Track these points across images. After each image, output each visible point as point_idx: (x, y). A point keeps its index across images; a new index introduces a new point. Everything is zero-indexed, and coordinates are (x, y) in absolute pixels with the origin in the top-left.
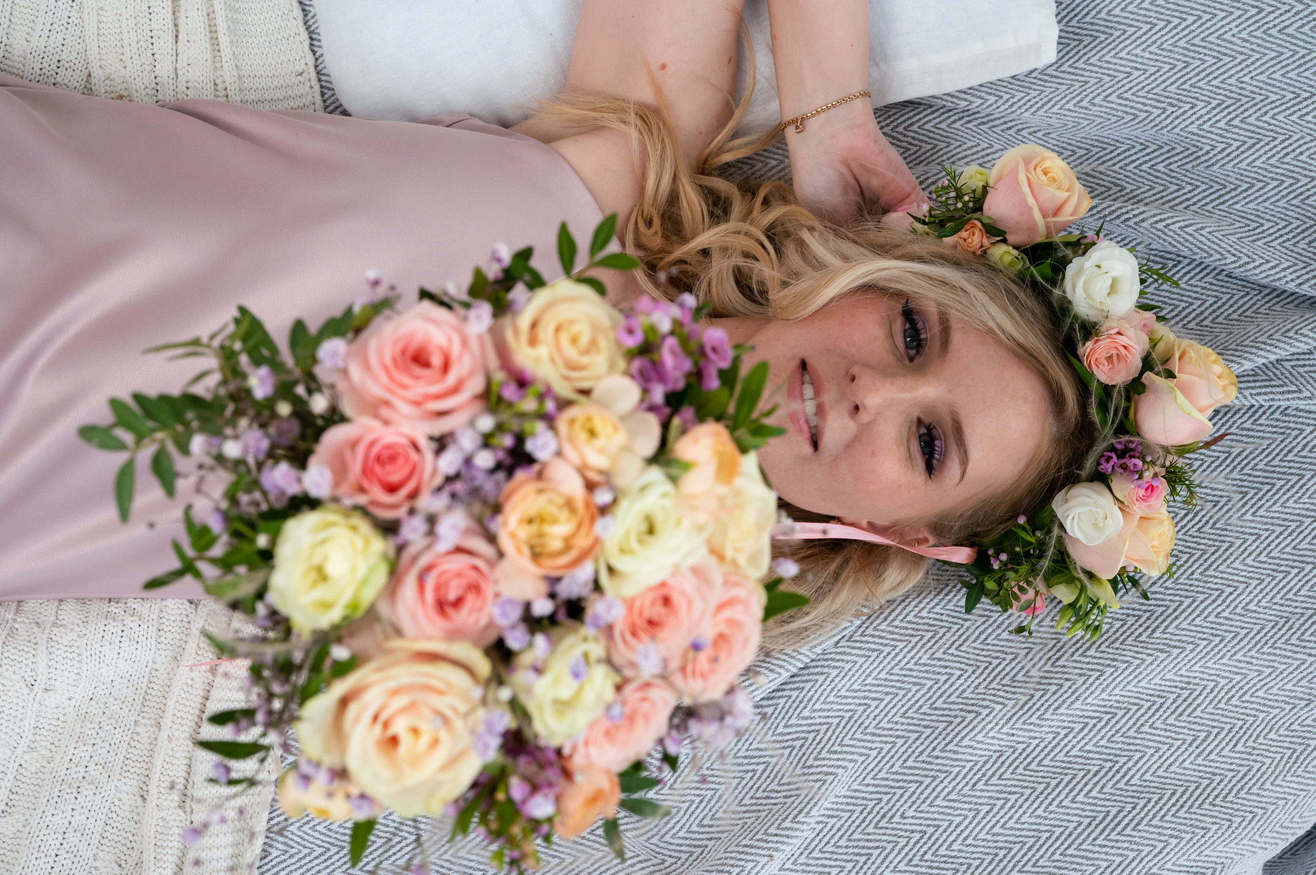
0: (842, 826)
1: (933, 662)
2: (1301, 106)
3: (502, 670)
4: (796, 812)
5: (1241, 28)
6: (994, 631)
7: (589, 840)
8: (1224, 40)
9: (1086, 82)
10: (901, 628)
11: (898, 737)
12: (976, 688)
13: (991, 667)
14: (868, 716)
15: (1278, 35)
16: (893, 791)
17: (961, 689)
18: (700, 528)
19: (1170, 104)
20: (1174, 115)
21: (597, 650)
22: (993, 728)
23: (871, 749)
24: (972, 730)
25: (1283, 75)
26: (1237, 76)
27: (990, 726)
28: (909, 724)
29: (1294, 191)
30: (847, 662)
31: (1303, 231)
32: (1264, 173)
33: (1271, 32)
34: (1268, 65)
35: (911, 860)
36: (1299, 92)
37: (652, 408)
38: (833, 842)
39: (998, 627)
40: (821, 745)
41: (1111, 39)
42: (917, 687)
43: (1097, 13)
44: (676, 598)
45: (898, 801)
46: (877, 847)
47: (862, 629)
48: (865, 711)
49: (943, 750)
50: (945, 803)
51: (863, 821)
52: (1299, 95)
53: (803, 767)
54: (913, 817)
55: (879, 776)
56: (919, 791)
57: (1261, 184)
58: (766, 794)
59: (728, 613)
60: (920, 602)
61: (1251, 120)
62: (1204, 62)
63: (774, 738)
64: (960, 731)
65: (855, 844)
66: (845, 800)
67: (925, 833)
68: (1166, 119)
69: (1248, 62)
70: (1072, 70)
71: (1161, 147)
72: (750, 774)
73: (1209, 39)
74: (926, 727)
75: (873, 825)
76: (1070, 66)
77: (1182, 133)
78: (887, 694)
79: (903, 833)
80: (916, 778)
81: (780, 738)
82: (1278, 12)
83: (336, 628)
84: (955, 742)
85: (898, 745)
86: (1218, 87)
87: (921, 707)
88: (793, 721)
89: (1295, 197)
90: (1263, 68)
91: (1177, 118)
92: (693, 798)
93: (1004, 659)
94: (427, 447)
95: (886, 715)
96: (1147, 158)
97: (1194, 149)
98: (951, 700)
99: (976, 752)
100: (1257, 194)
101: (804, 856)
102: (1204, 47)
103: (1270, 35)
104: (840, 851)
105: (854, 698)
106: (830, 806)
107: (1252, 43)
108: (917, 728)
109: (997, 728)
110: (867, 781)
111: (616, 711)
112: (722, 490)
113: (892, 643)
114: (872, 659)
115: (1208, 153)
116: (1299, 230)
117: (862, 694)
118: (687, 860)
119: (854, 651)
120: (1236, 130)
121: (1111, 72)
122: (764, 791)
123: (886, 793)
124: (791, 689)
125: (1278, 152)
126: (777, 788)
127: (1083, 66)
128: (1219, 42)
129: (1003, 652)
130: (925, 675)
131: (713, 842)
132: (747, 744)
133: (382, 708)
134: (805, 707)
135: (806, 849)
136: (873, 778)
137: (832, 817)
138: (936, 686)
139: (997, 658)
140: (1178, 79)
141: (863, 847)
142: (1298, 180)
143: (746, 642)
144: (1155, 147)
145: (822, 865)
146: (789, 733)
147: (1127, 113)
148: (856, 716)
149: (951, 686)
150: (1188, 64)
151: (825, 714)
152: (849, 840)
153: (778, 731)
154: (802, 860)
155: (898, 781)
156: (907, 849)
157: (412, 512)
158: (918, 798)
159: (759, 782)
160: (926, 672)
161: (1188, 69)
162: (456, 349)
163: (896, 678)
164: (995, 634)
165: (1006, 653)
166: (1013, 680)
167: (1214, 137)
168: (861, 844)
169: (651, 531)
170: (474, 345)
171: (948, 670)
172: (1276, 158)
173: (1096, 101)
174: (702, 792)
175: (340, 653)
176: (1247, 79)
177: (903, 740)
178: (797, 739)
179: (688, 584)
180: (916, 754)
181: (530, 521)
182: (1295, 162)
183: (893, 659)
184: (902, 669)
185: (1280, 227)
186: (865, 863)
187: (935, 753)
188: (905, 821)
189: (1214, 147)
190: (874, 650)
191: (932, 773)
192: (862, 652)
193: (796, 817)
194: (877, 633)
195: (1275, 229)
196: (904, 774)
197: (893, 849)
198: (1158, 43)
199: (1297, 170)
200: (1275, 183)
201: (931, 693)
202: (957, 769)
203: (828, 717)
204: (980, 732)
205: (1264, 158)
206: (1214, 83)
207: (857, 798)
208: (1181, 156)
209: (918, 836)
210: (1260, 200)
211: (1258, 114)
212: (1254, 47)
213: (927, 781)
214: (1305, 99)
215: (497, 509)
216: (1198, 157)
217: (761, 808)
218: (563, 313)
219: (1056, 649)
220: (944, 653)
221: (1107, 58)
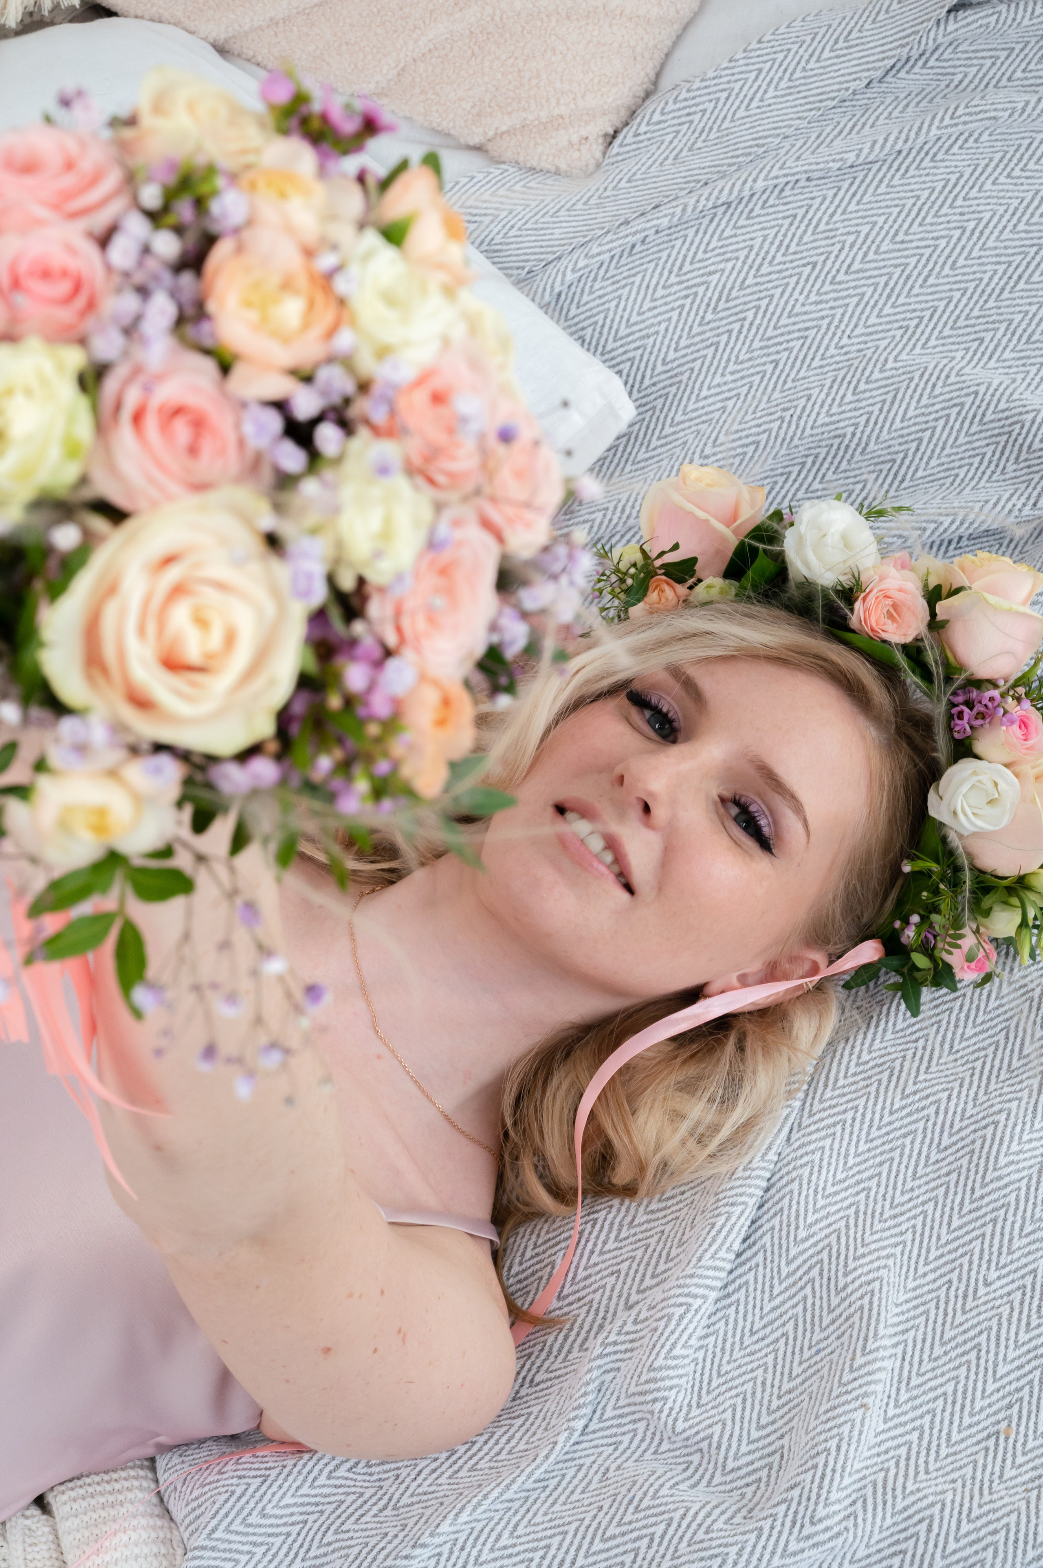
0: (925, 1333)
1: (909, 1100)
2: (917, 336)
4: (861, 1342)
5: (805, 292)
6: (954, 1033)
7: (637, 1521)
8: (797, 315)
9: (685, 443)
10: (849, 1085)
11: (923, 1203)
12: (975, 1100)
13: (977, 1072)
14: (875, 1200)
15: (847, 278)
16: (957, 1263)
17: (959, 1110)
19: (784, 410)
20: (795, 418)
22: (1022, 1131)
23: (902, 1234)
24: (1001, 1144)
25: (878, 316)
26: (833, 344)
27: (1018, 1129)
28: (927, 1183)
29: (965, 418)
30: (813, 1152)
31: (1002, 453)
32: (924, 419)
33: (838, 279)
34: (857, 314)
35: (1028, 1324)
36: (905, 323)
38: (926, 1357)
39: (956, 1026)
40: (842, 1257)
41: (683, 386)
42: (910, 1138)
43: (653, 370)
45: (970, 1270)
46: (981, 1332)
47: (807, 1110)
48: (867, 1197)
49: (983, 1185)
50: (1025, 1241)
51: (946, 1314)
52: (907, 328)
53: (837, 1294)
54: (999, 1278)
55: (931, 1258)
56: (986, 1246)
57: (928, 433)
58: (814, 1350)
60: (853, 1047)
61: (876, 375)
62: (791, 350)
63: (784, 1285)
64: (989, 1153)
65: (953, 1344)
66: (910, 1305)
67: (1025, 1286)
68: (789, 427)
69: (836, 322)
70: (663, 441)
71: (803, 464)
72: (782, 1341)
73: (781, 323)
74: (948, 1174)
75: (959, 1312)
76: (659, 438)
77: (815, 431)
78: (881, 1164)
79: (999, 1302)
80: (974, 1234)
81: (791, 1280)
82: (832, 257)
84: (991, 1168)
85: (930, 1212)
86: (821, 367)
87: (928, 1157)
88: (793, 1252)
89: (971, 423)
90: (854, 320)
91: (800, 418)
92: (732, 1402)
93: (986, 1056)
95: (895, 1188)
96: (797, 485)
97: (838, 440)
98: (955, 1129)
99: (1021, 1165)
100: (931, 446)
101: (903, 1391)
102: (782, 335)
103: (840, 283)
104: (941, 1362)
105: (846, 1189)
106: (896, 1320)
107: (827, 302)
108: (939, 1182)
109: (1028, 1126)
110: (921, 1271)
113: (850, 1105)
114: (838, 1134)
115: (854, 434)
116: (997, 455)
117: (853, 1180)
118: (769, 1476)
119: (814, 1137)
120: (867, 394)
121: (704, 418)
122: (810, 1348)
123: (952, 1271)
124: (768, 1220)
125: (924, 389)
126: (822, 1335)
127: (672, 430)
128: (793, 320)
129: (979, 1050)
130: (909, 1119)
131: (787, 1437)
132: (757, 1311)
134: (797, 1228)
135: (900, 1382)
136: (926, 1264)
137: (907, 1330)
138: (930, 1124)
139: (978, 1059)
140: (776, 382)
141: (965, 1342)
142: (962, 404)
144: (797, 468)
145: (931, 1389)
146: (798, 1268)
147: (747, 445)
148: (862, 1208)
149: (946, 1113)
150: (776, 363)
151: (824, 1223)
152: (943, 1344)
153: (784, 1274)
154: (903, 1397)
155: (956, 1250)
156: (1016, 1314)
158: (991, 1254)
159: (799, 1343)
160: (909, 1114)
161: (780, 367)
163: (879, 1142)
164: (958, 1036)
165: (984, 1049)
166: (1009, 1070)
167: (849, 415)
168: (960, 1339)
171: (931, 1099)
172: (926, 396)
173: (707, 451)
174: (739, 1390)
176: (845, 341)
177: (932, 1203)
178: (810, 1268)
180: (956, 1209)
182: (947, 389)
183: (862, 1122)
184: (879, 1128)
185: (976, 465)
186: (978, 1358)
187: (978, 1194)
188: (993, 1287)
189: (856, 425)
190: (834, 1125)
191: (988, 1218)
192: (823, 1133)
193: (864, 1347)
194: (826, 1105)
195: (973, 471)
196: (958, 1238)
197: (1000, 1324)
198: (733, 359)
199: (955, 394)
200: (942, 422)
201: (929, 1135)
202: (1014, 1195)
203: (830, 1225)
204: (1011, 1142)
205: (914, 404)
206: (814, 365)
207: (922, 1296)
208: (829, 459)
209: (1019, 1294)
210: (938, 450)
211: (879, 365)
212: (831, 304)
213: (989, 1229)
214: (917, 327)
216: (848, 446)
217: (819, 1366)
219: (1034, 1010)
220: (915, 1083)
221: (691, 407)
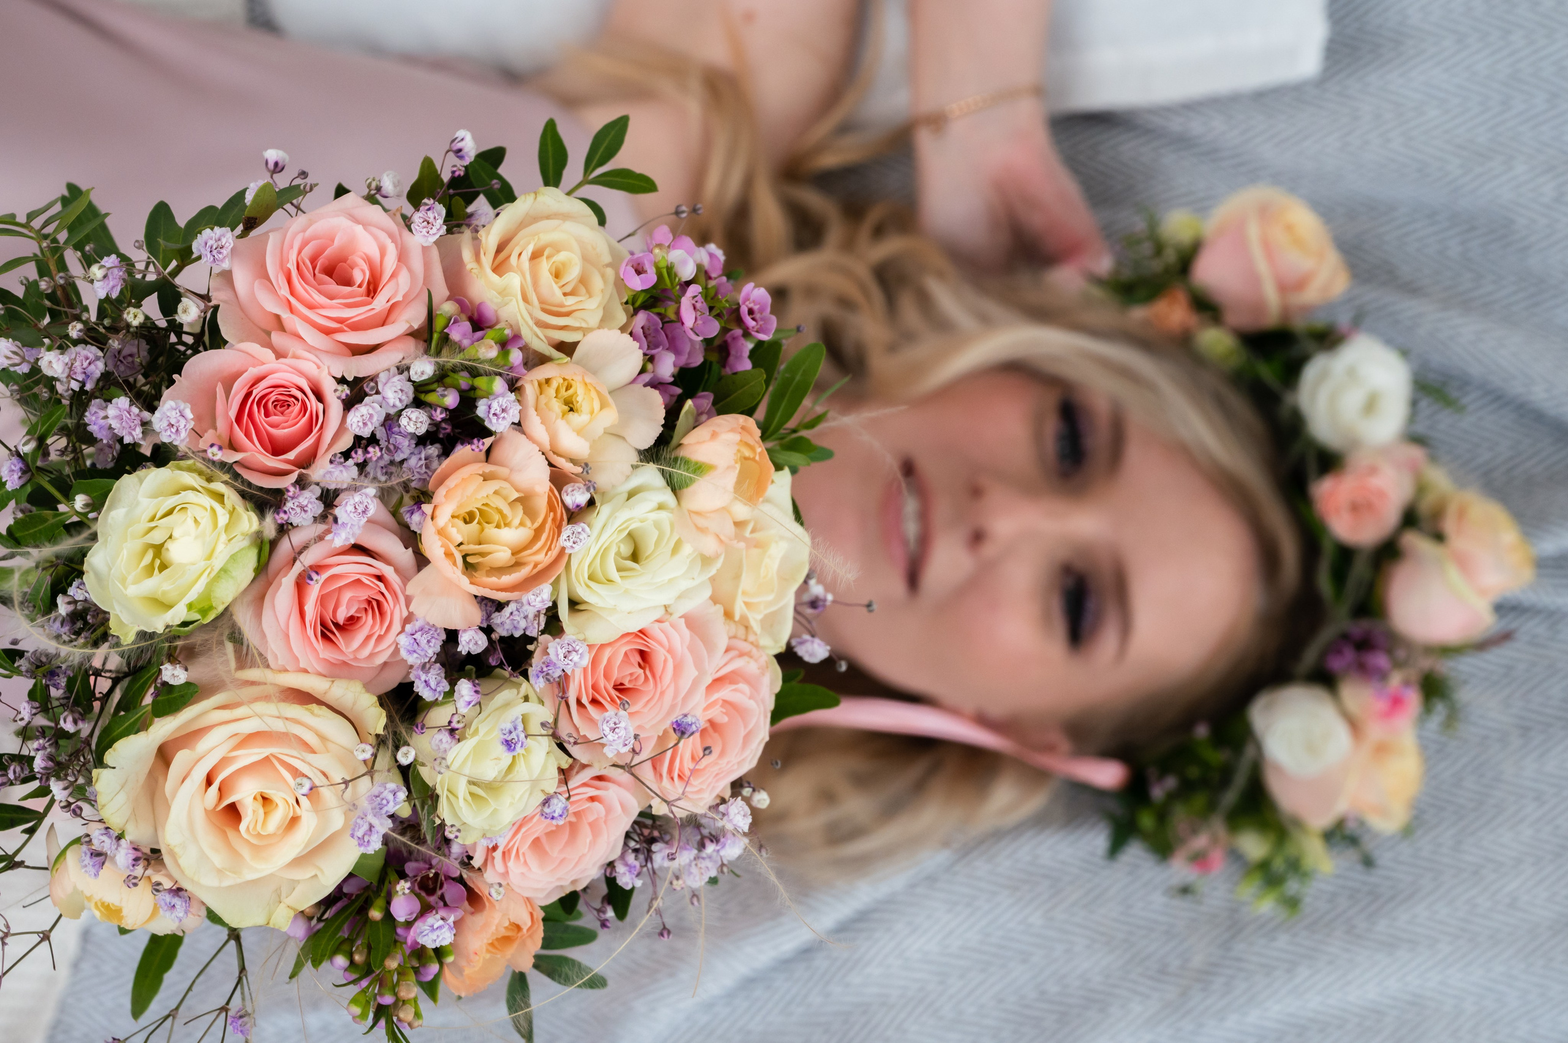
3: (402, 729)
18: (706, 561)
21: (543, 713)
37: (656, 384)
44: (660, 655)
59: (726, 693)
83: (171, 635)
94: (334, 394)
111: (558, 805)
112: (741, 511)
133: (224, 761)
143: (747, 738)
157: (302, 483)
162: (390, 263)
169: (635, 557)
170: (417, 262)
175: (173, 674)
179: (680, 639)
181: (468, 519)
215: (423, 496)
218: (546, 233)
